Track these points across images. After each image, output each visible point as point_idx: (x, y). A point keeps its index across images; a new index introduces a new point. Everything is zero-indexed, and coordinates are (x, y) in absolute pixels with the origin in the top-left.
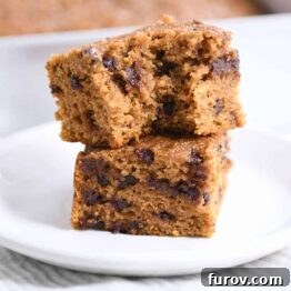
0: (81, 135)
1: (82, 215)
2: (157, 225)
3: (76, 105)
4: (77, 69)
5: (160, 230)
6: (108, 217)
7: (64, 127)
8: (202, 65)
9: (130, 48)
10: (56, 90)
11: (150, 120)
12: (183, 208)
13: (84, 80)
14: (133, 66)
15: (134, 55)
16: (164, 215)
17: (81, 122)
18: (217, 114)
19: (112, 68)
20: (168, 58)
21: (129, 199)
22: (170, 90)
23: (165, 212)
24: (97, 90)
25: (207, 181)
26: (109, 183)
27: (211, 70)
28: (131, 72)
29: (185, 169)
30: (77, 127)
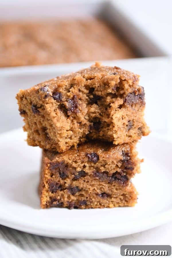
0: (40, 142)
1: (48, 199)
2: (99, 202)
3: (35, 123)
4: (35, 100)
5: (100, 204)
6: (66, 199)
7: (29, 137)
8: (119, 98)
9: (72, 85)
10: (23, 112)
11: (84, 133)
12: (117, 189)
13: (41, 107)
14: (73, 98)
15: (74, 90)
16: (104, 195)
17: (39, 134)
18: (129, 130)
19: (59, 100)
20: (97, 93)
21: (81, 186)
22: (97, 114)
23: (104, 193)
24: (49, 115)
25: (134, 171)
26: (68, 177)
27: (125, 101)
28: (72, 102)
29: (120, 165)
30: (36, 137)
